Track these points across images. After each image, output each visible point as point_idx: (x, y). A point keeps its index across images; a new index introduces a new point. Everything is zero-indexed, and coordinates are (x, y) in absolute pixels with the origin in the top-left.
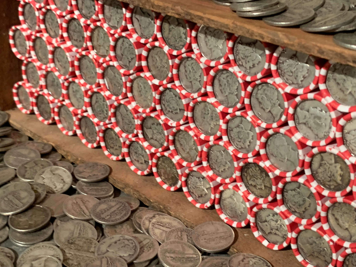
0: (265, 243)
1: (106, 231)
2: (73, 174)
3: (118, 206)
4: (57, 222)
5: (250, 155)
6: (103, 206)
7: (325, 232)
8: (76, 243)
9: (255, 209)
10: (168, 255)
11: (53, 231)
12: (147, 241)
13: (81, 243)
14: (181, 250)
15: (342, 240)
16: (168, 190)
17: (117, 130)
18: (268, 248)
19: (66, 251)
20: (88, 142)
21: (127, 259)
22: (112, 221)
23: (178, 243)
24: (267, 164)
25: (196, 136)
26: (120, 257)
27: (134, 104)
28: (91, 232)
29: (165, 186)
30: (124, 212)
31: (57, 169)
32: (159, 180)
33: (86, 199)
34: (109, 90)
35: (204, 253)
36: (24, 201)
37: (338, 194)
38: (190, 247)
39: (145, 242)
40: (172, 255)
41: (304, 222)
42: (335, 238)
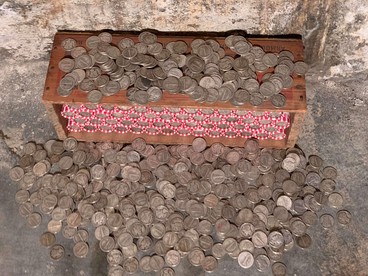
0: (214, 137)
1: (169, 165)
2: (135, 151)
3: (163, 154)
4: (153, 172)
5: (204, 122)
6: (159, 157)
7: (234, 130)
8: (167, 175)
9: (209, 132)
10: (194, 161)
11: (156, 176)
12: (184, 160)
13: (168, 174)
14: (195, 156)
15: (239, 129)
16: (170, 135)
17: (140, 127)
18: (215, 138)
19: (167, 179)
20: (121, 131)
21: (186, 170)
22: (168, 160)
23: (193, 154)
24: (211, 122)
25: (180, 122)
26: (184, 171)
27: (147, 120)
28: (166, 168)
29: (168, 134)
30: (167, 154)
31: (130, 154)
32: (164, 134)
33: (151, 158)
34: (131, 118)
35: (201, 152)
36: (137, 173)
37: (236, 123)
38: (197, 153)
39: (184, 161)
40: (195, 160)
41: (226, 130)
42: (237, 130)
